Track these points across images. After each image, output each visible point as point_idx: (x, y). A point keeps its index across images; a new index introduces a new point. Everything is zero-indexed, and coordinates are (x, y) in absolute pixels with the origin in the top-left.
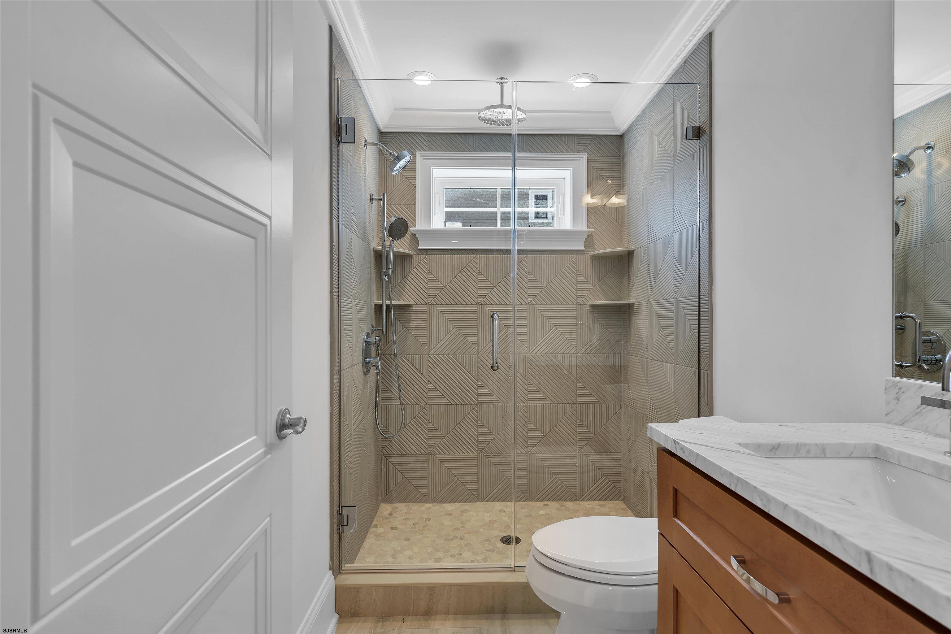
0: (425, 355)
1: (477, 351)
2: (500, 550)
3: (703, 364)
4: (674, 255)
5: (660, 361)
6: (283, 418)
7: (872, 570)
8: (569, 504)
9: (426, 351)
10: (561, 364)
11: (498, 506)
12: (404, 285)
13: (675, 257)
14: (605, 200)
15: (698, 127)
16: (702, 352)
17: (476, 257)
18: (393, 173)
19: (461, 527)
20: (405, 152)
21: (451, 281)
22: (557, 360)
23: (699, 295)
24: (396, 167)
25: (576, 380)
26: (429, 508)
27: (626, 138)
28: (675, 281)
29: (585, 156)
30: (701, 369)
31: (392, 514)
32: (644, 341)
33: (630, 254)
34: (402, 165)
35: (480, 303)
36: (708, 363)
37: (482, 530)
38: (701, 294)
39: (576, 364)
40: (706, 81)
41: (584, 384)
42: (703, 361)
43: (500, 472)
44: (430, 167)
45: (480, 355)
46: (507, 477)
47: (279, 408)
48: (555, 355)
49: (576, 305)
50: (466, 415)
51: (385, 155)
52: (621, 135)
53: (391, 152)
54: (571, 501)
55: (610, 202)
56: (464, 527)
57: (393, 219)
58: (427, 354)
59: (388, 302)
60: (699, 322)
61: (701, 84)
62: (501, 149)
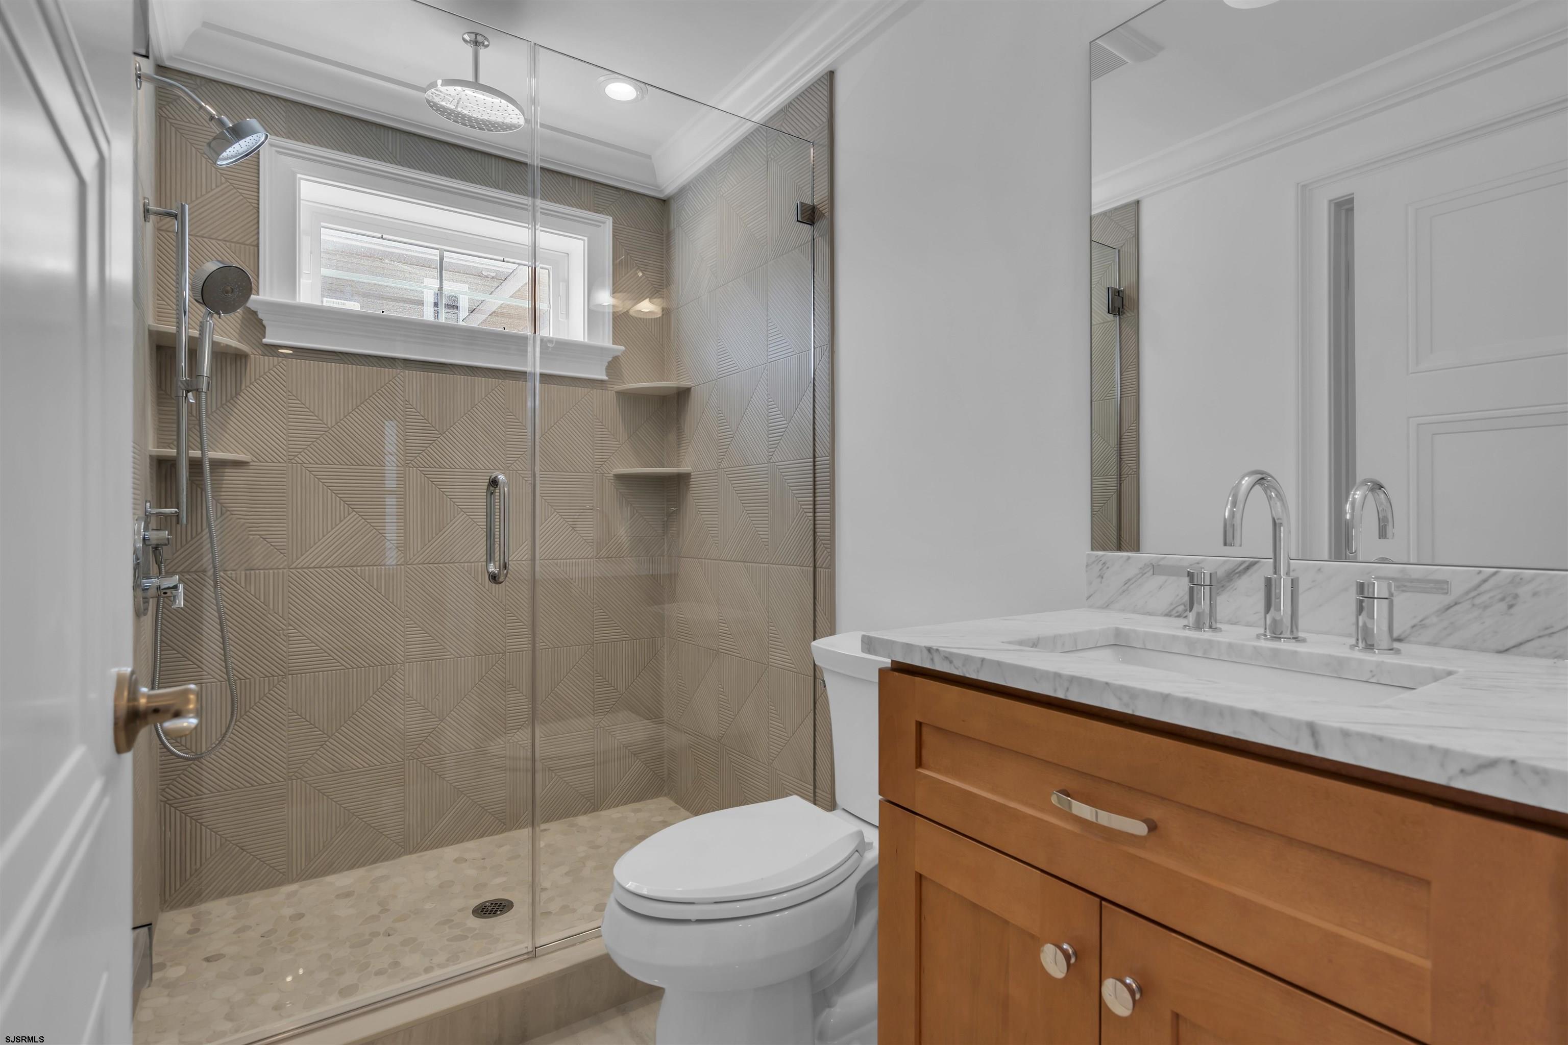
0: (280, 571)
1: (403, 559)
2: (477, 932)
3: (821, 559)
4: (767, 396)
5: (742, 562)
6: (133, 695)
7: (1317, 745)
8: (583, 820)
9: (283, 562)
10: (567, 577)
11: (450, 852)
12: (225, 418)
13: (770, 400)
14: (628, 304)
15: (811, 207)
16: (819, 540)
17: (402, 374)
18: (218, 163)
19: (381, 912)
20: (254, 122)
21: (345, 417)
22: (559, 570)
23: (814, 457)
24: (228, 151)
25: (593, 604)
26: (290, 895)
27: (674, 206)
28: (770, 436)
29: (609, 221)
30: (817, 566)
31: (198, 930)
32: (711, 532)
33: (682, 395)
34: (245, 148)
35: (410, 465)
36: (829, 557)
37: (428, 906)
38: (817, 456)
39: (592, 576)
40: (826, 141)
41: (605, 610)
42: (821, 554)
43: (452, 787)
44: (294, 174)
45: (408, 566)
46: (465, 795)
47: (114, 671)
48: (556, 561)
49: (592, 474)
50: (379, 686)
51: (173, 121)
52: (664, 201)
53: (214, 113)
54: (585, 813)
55: (637, 309)
56: (388, 910)
57: (211, 267)
58: (287, 567)
59: (196, 454)
60: (815, 497)
61: (816, 144)
62: (454, 173)
